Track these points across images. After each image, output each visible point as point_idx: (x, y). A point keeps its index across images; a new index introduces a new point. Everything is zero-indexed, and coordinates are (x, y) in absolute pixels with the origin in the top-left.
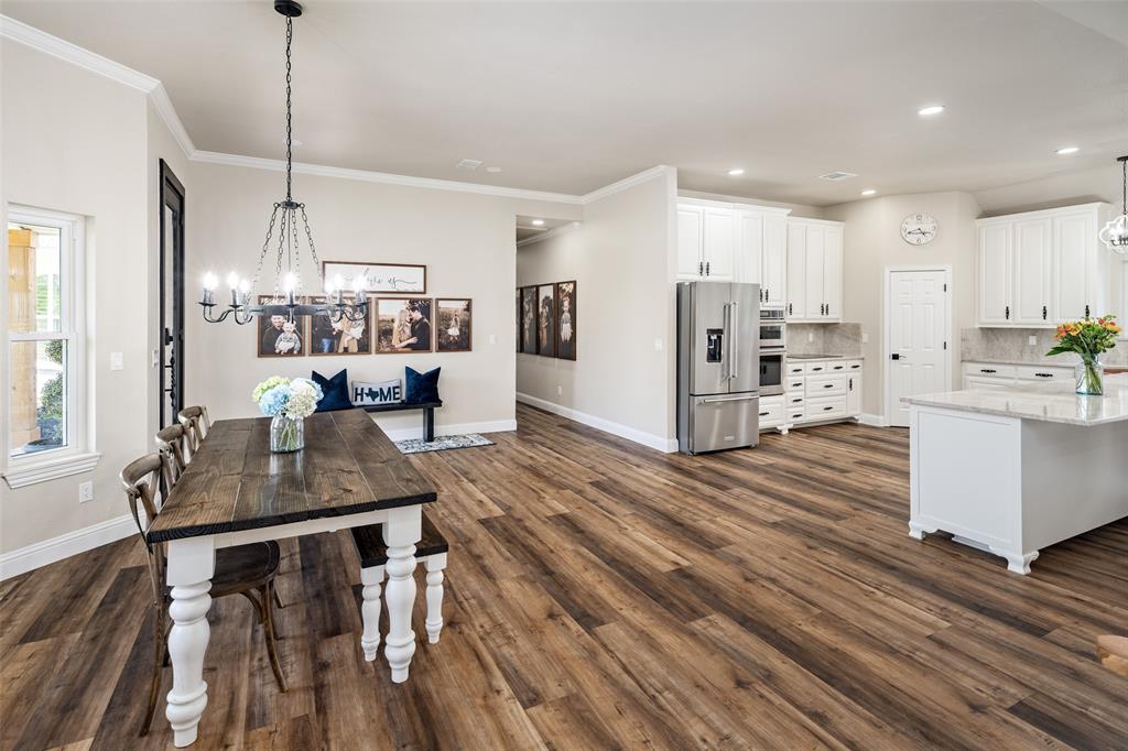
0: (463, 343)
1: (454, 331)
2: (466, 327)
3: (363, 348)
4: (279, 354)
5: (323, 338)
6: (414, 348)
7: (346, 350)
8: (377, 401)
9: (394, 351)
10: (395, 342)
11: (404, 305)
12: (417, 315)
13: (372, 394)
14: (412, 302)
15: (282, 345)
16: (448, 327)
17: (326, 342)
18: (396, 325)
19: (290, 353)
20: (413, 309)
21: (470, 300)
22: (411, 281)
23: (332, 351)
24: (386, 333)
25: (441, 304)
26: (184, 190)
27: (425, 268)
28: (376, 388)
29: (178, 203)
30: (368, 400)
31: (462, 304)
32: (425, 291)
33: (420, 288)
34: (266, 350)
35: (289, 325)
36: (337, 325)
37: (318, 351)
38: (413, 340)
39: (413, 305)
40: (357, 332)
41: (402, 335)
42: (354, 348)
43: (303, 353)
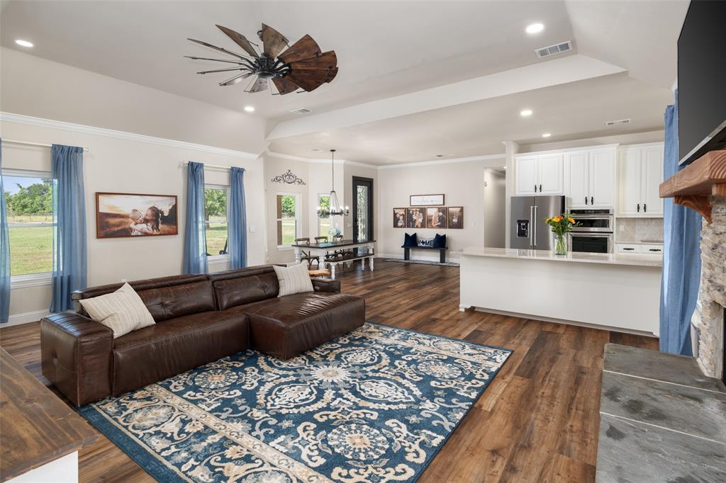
0: (460, 225)
1: (455, 220)
2: (461, 219)
3: (423, 226)
4: (399, 227)
5: (409, 222)
6: (440, 227)
7: (417, 227)
8: (424, 245)
9: (432, 227)
10: (433, 224)
11: (436, 210)
12: (441, 214)
13: (423, 243)
14: (439, 208)
15: (400, 224)
16: (453, 218)
17: (411, 223)
18: (433, 217)
19: (401, 227)
20: (439, 211)
21: (462, 208)
22: (439, 200)
23: (413, 227)
24: (430, 221)
25: (450, 209)
26: (372, 179)
27: (444, 195)
28: (424, 241)
29: (369, 183)
30: (421, 245)
31: (459, 209)
32: (444, 204)
33: (442, 203)
34: (396, 225)
35: (401, 218)
36: (414, 218)
37: (409, 227)
38: (439, 224)
39: (440, 210)
40: (420, 220)
41: (435, 222)
42: (420, 226)
43: (404, 227)
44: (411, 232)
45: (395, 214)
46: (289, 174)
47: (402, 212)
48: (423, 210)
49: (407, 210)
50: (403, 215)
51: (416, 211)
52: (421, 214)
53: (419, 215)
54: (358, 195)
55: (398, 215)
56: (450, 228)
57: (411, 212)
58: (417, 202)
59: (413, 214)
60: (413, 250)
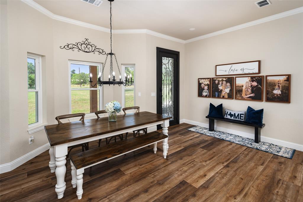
0: (284, 98)
1: (277, 92)
2: (286, 90)
3: (230, 96)
4: (203, 97)
6: (253, 99)
7: (223, 97)
8: (232, 118)
9: (243, 99)
10: (244, 95)
11: (247, 79)
12: (255, 84)
13: (231, 115)
14: (252, 78)
15: (204, 94)
16: (274, 89)
17: (217, 93)
18: (244, 88)
19: (206, 96)
20: (253, 81)
22: (253, 68)
23: (219, 97)
24: (240, 91)
25: (269, 78)
26: (179, 52)
27: (259, 62)
28: (233, 113)
29: (175, 56)
30: (229, 117)
31: (285, 78)
32: (259, 72)
33: (257, 71)
34: (200, 95)
35: (206, 87)
36: (220, 88)
37: (214, 96)
38: (252, 95)
39: (253, 79)
40: (227, 90)
41: (247, 92)
42: (226, 96)
43: (209, 97)
44: (216, 102)
45: (200, 84)
46: (86, 43)
47: (207, 82)
48: (230, 80)
49: (212, 80)
50: (208, 85)
51: (223, 80)
52: (228, 84)
53: (226, 85)
54: (164, 66)
55: (202, 85)
56: (268, 100)
57: (217, 82)
58: (223, 71)
59: (219, 84)
60: (217, 122)
